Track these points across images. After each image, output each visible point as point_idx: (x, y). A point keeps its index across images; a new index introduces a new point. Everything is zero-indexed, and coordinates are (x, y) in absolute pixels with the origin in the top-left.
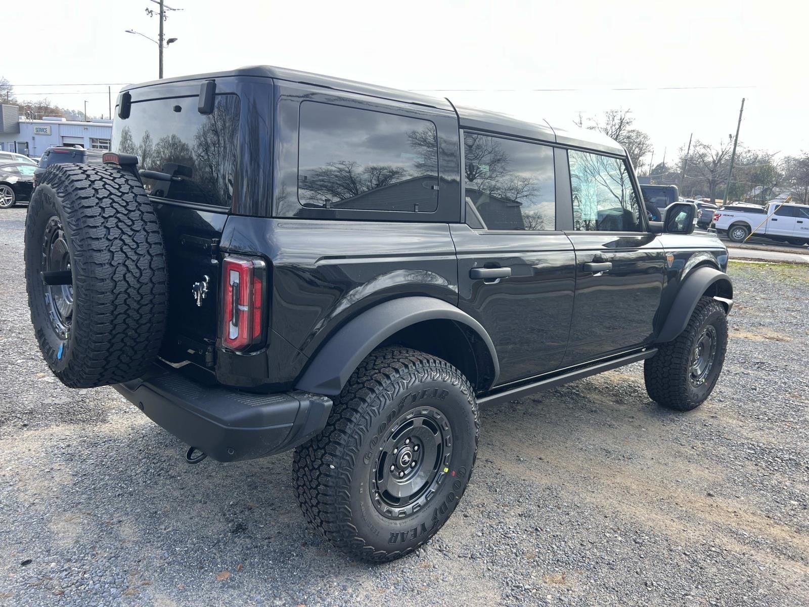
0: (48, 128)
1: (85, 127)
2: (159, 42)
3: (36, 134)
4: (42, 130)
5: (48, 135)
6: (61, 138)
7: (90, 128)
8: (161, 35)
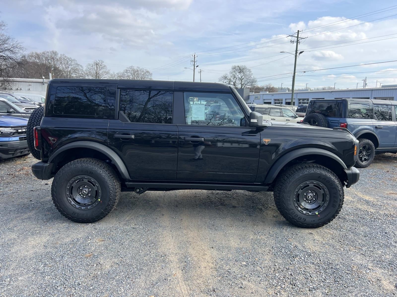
0: (259, 96)
1: (273, 95)
2: (295, 54)
3: (255, 99)
4: (257, 97)
5: (259, 99)
6: (263, 100)
7: (274, 95)
8: (296, 51)
